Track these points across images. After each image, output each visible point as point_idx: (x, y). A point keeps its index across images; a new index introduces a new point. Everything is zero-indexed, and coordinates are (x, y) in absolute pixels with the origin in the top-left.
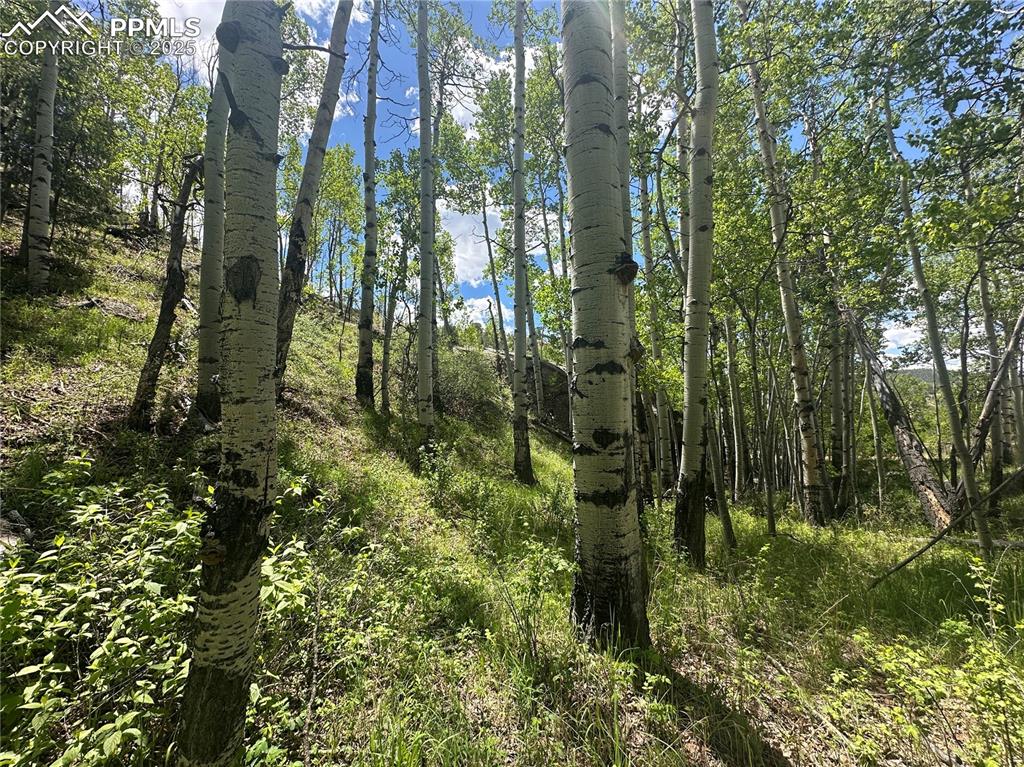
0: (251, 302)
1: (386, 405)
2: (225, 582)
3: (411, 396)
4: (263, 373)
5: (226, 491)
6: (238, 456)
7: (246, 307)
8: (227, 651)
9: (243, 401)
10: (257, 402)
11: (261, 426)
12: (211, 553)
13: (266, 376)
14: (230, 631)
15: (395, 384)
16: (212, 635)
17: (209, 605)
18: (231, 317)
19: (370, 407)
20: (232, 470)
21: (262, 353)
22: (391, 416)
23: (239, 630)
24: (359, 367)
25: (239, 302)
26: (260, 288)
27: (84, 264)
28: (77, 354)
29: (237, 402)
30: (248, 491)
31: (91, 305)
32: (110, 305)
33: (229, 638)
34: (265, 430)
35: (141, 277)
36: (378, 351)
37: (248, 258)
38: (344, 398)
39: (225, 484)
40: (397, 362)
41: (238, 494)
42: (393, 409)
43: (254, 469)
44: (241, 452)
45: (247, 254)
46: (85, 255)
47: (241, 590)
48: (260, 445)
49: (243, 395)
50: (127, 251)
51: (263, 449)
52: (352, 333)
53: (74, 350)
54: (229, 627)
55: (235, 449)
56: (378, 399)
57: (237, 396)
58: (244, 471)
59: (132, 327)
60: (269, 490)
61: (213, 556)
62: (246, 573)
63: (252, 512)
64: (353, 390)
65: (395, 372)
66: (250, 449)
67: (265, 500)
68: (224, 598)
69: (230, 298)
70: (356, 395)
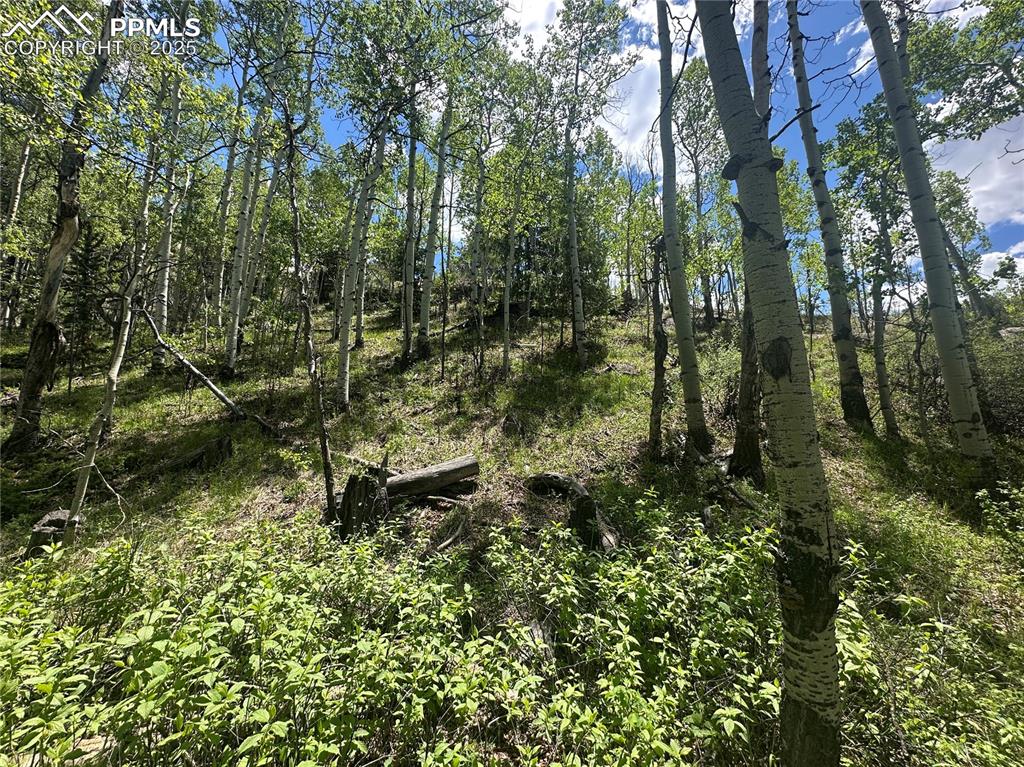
0: (787, 377)
1: (891, 428)
2: (807, 629)
3: (932, 413)
4: (808, 439)
5: (792, 545)
6: (798, 515)
7: (784, 382)
8: (818, 696)
9: (795, 465)
10: (807, 466)
11: (815, 488)
12: (791, 599)
13: (812, 441)
14: (818, 677)
15: (901, 401)
16: (801, 674)
17: (794, 645)
18: (772, 393)
19: (869, 432)
20: (794, 526)
21: (805, 420)
22: (906, 443)
23: (826, 680)
24: (842, 385)
25: (777, 378)
26: (793, 363)
27: (601, 341)
28: (610, 406)
29: (790, 466)
30: (813, 548)
31: (610, 370)
32: (620, 366)
33: (818, 684)
34: (819, 492)
35: (631, 341)
36: (866, 362)
37: (778, 339)
38: (830, 424)
39: (790, 538)
40: (898, 370)
41: (804, 549)
42: (907, 432)
43: (816, 528)
44: (801, 511)
45: (777, 336)
46: (600, 335)
47: (821, 642)
48: (816, 506)
49: (794, 460)
50: (620, 324)
51: (821, 510)
52: (822, 347)
53: (608, 404)
54: (817, 673)
55: (794, 508)
56: (879, 423)
57: (789, 461)
58: (806, 529)
59: (634, 381)
60: (833, 549)
61: (793, 602)
62: (824, 627)
63: (820, 569)
64: (840, 413)
65: (898, 384)
66: (809, 509)
67: (831, 559)
68: (808, 644)
69: (768, 377)
70: (845, 418)
